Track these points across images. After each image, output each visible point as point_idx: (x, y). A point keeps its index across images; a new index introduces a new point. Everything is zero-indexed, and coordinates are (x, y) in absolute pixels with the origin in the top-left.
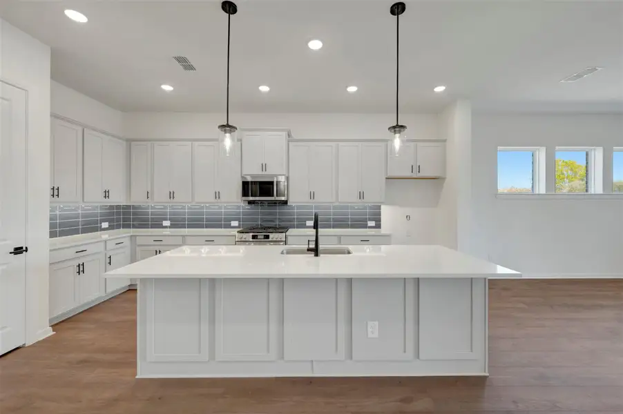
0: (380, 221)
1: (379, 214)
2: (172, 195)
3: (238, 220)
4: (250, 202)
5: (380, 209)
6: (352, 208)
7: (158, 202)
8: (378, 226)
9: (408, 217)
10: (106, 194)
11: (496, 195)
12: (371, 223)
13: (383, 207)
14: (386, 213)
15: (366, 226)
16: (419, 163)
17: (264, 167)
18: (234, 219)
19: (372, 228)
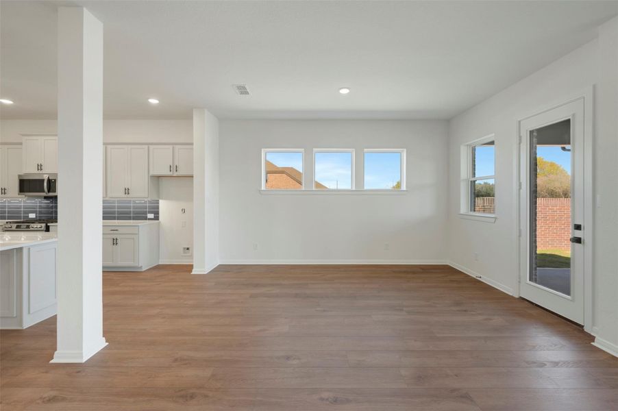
0: (158, 213)
1: (158, 208)
3: (36, 213)
4: (46, 198)
5: (158, 203)
6: (134, 202)
8: (157, 218)
9: (184, 211)
11: (260, 191)
12: (151, 216)
13: (161, 201)
14: (164, 206)
15: (146, 218)
16: (176, 163)
17: (40, 167)
18: (32, 212)
19: (151, 219)
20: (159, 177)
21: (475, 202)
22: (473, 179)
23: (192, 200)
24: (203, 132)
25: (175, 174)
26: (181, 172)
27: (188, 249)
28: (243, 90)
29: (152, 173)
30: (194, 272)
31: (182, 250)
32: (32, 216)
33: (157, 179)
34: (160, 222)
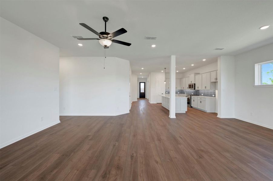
6: (210, 91)
16: (217, 77)
19: (213, 97)
29: (211, 81)
33: (215, 83)
34: (216, 98)
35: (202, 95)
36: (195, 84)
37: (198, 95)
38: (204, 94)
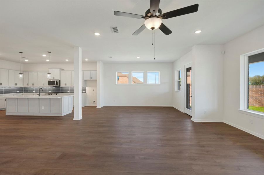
0: (86, 91)
1: (86, 89)
2: (33, 84)
3: (51, 91)
4: (54, 86)
7: (30, 86)
8: (86, 92)
9: (93, 90)
10: (16, 84)
11: (116, 84)
14: (87, 88)
15: (82, 92)
16: (92, 76)
17: (54, 78)
18: (50, 91)
19: (84, 93)
20: (86, 80)
21: (179, 87)
22: (179, 81)
23: (96, 87)
24: (99, 67)
25: (91, 79)
26: (93, 79)
27: (95, 101)
28: (111, 57)
29: (85, 79)
30: (97, 107)
31: (93, 102)
32: (50, 92)
33: (86, 81)
34: (86, 94)
35: (68, 91)
36: (60, 81)
37: (63, 93)
38: (70, 91)
